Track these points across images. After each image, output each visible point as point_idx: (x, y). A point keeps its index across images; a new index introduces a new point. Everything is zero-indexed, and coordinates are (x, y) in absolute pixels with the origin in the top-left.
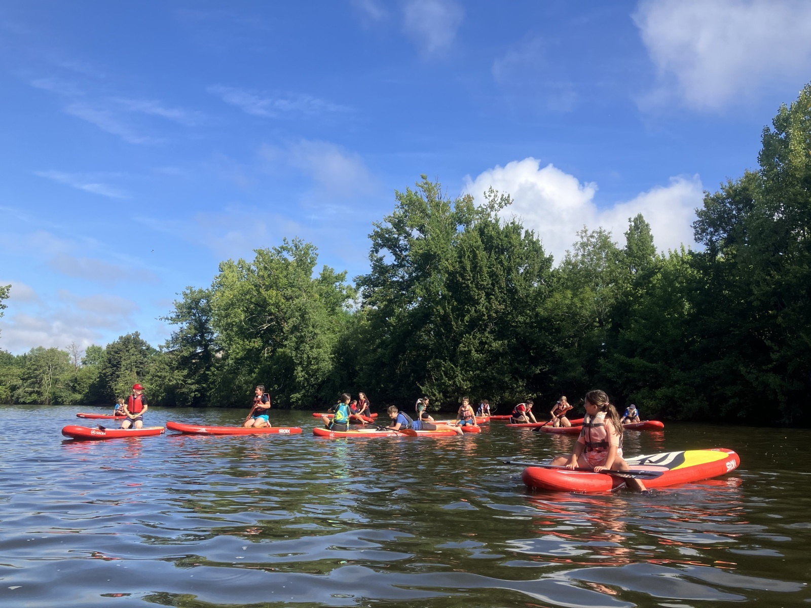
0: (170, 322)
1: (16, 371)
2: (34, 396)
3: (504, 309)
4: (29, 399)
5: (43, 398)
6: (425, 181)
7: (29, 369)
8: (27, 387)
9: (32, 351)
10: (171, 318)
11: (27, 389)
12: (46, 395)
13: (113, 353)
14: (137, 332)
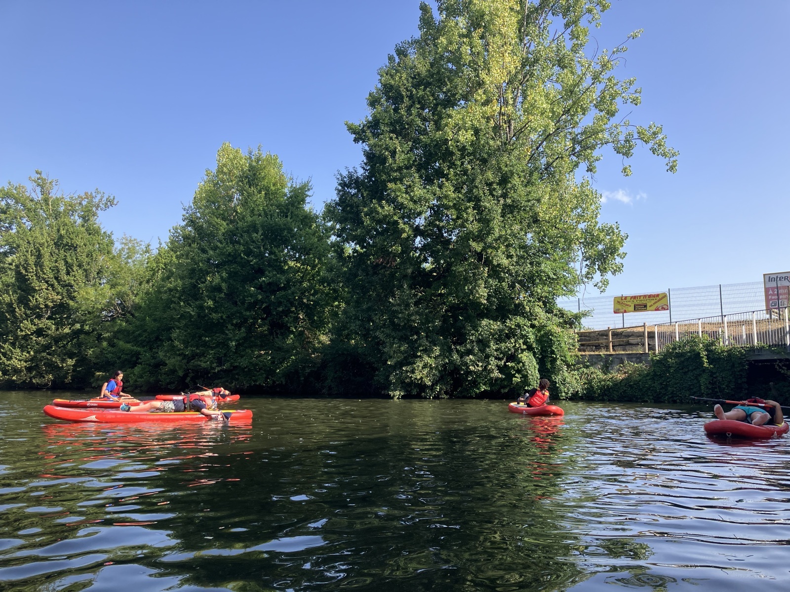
3: (61, 300)
6: (39, 176)
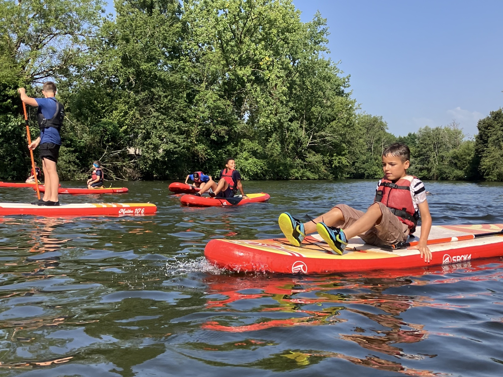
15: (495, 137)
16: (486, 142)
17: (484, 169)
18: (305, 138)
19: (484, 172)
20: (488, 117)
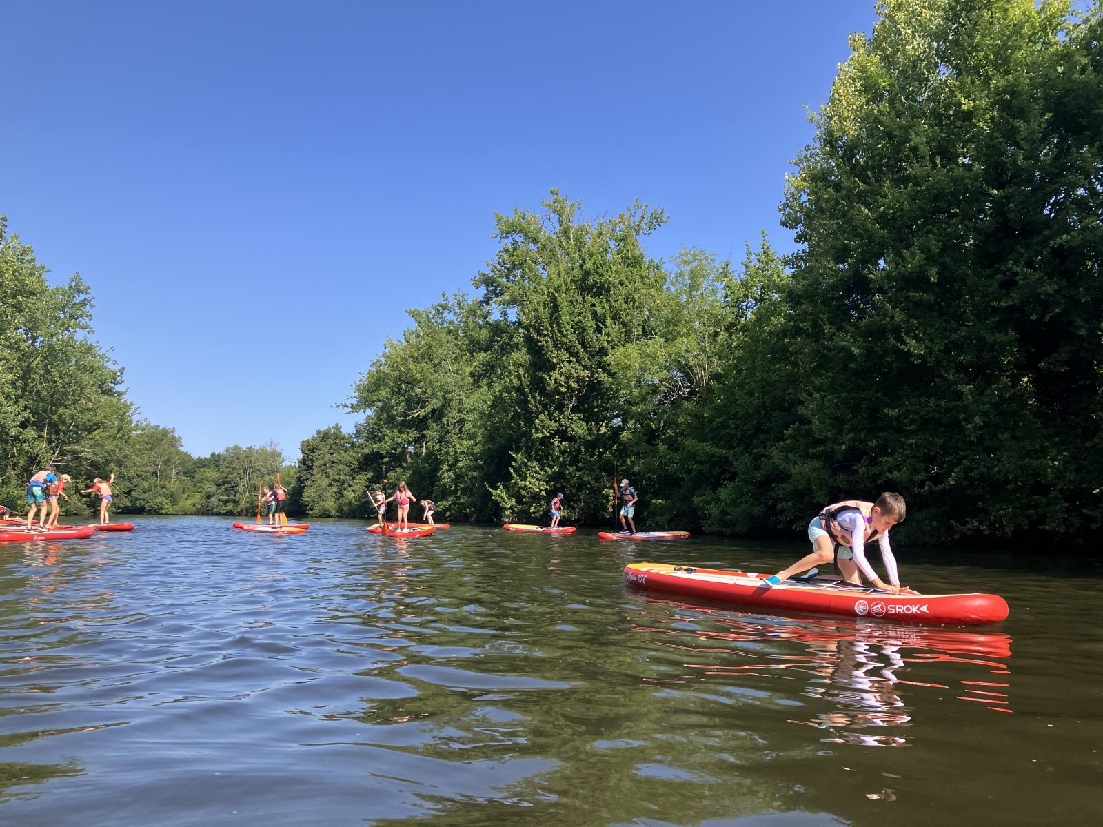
0: (351, 410)
1: (211, 474)
2: (230, 506)
3: (590, 378)
4: (225, 509)
5: (239, 509)
6: (555, 196)
7: (223, 472)
8: (222, 495)
9: (227, 450)
10: (352, 405)
11: (221, 497)
12: (243, 504)
13: (307, 452)
14: (337, 425)
15: (321, 462)
16: (311, 468)
17: (307, 501)
18: (47, 453)
19: (307, 506)
20: (314, 437)
